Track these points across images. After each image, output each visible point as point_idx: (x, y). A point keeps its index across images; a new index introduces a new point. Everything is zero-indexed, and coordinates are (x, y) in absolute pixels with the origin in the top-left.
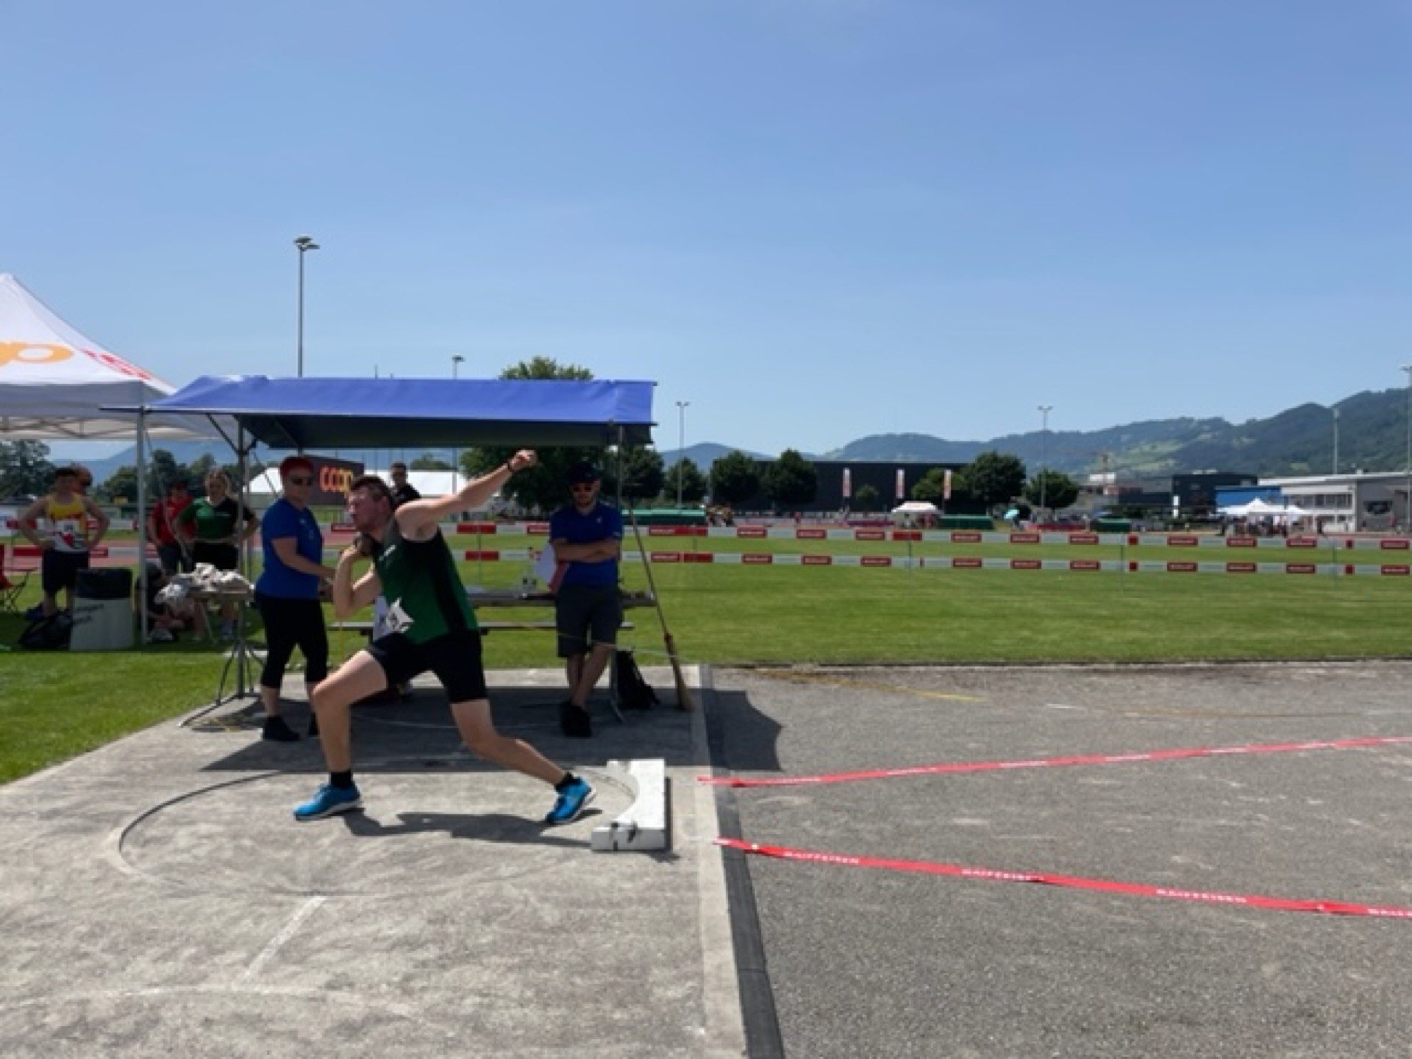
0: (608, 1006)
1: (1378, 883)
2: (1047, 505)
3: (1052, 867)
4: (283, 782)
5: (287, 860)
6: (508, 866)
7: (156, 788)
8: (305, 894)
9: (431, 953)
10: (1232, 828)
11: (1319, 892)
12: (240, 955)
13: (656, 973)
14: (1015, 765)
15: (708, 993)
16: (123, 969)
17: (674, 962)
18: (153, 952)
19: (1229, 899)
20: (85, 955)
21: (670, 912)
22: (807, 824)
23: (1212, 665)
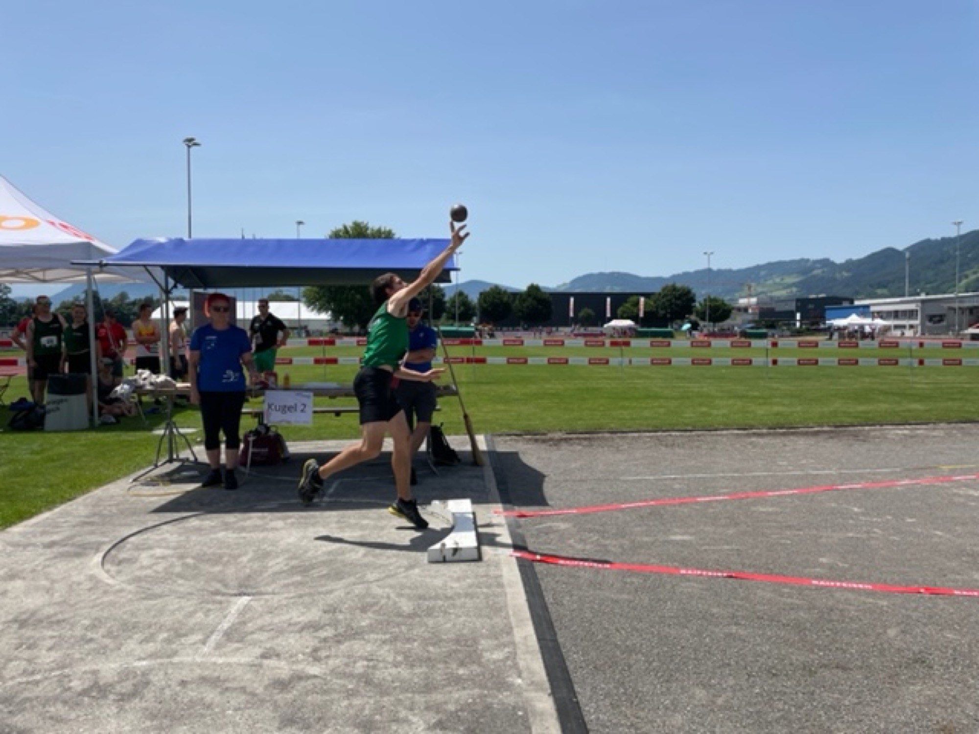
0: (454, 666)
1: (959, 574)
2: (710, 320)
3: (740, 567)
4: (208, 519)
5: (220, 572)
6: (372, 573)
7: (121, 525)
8: (236, 595)
9: (329, 632)
10: (857, 538)
11: (920, 580)
12: (199, 637)
13: (484, 643)
14: (707, 499)
15: (520, 656)
16: (119, 649)
17: (494, 635)
18: (138, 636)
19: (861, 586)
20: (91, 640)
21: (487, 602)
22: (572, 541)
23: (833, 429)
